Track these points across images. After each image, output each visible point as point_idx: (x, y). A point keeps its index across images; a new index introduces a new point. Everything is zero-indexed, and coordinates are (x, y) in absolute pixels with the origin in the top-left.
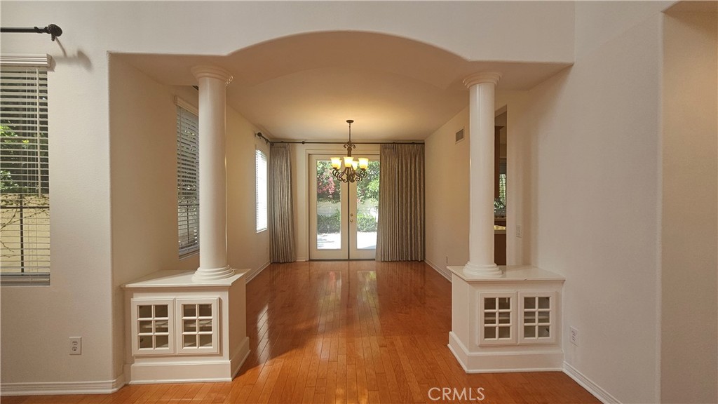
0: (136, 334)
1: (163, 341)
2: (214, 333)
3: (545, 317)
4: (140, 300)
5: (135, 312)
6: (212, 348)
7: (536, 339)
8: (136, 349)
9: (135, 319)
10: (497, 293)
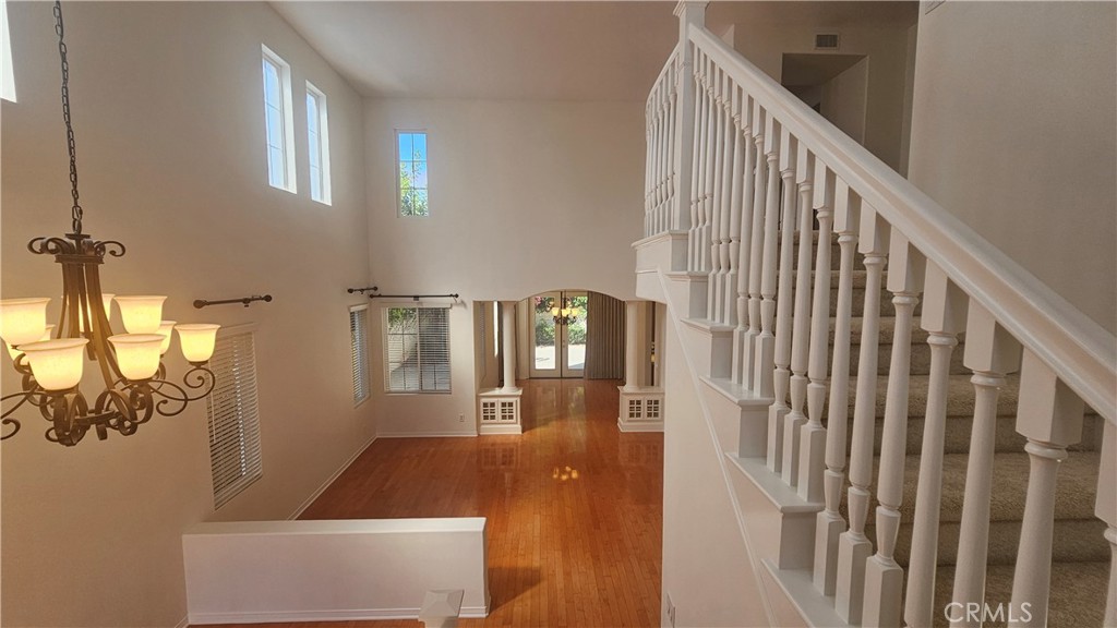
0: (482, 414)
1: (493, 417)
2: (514, 414)
3: (656, 409)
4: (484, 400)
5: (482, 405)
6: (514, 420)
7: (652, 418)
8: (483, 421)
9: (482, 408)
10: (635, 398)
